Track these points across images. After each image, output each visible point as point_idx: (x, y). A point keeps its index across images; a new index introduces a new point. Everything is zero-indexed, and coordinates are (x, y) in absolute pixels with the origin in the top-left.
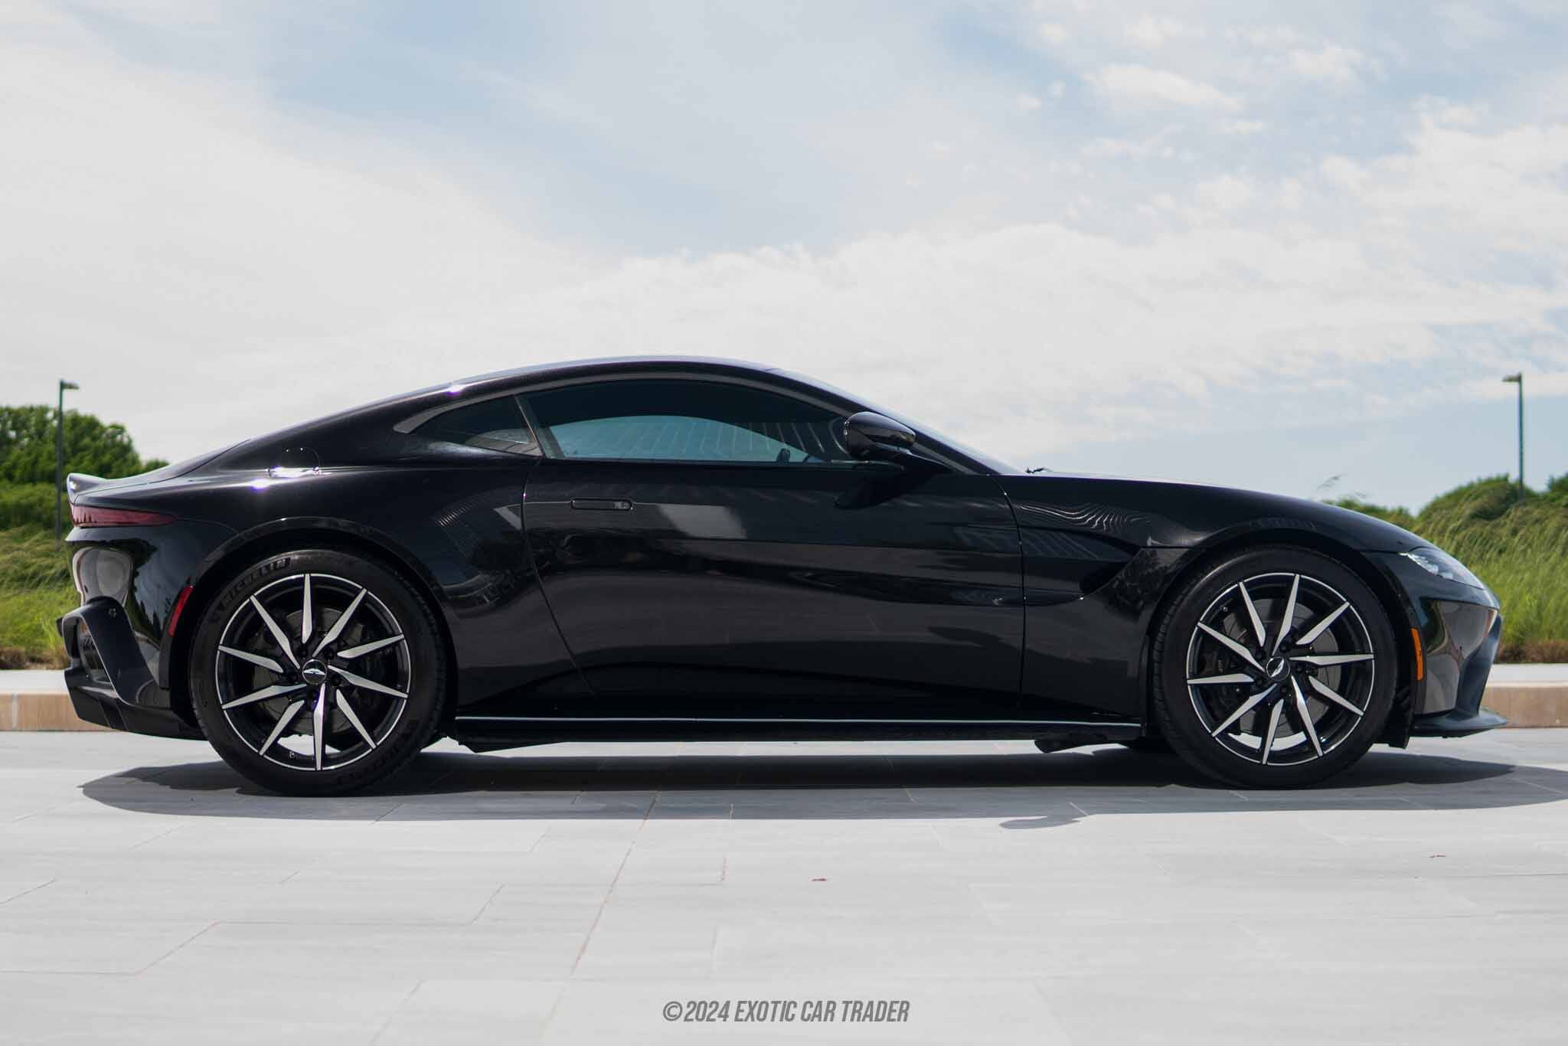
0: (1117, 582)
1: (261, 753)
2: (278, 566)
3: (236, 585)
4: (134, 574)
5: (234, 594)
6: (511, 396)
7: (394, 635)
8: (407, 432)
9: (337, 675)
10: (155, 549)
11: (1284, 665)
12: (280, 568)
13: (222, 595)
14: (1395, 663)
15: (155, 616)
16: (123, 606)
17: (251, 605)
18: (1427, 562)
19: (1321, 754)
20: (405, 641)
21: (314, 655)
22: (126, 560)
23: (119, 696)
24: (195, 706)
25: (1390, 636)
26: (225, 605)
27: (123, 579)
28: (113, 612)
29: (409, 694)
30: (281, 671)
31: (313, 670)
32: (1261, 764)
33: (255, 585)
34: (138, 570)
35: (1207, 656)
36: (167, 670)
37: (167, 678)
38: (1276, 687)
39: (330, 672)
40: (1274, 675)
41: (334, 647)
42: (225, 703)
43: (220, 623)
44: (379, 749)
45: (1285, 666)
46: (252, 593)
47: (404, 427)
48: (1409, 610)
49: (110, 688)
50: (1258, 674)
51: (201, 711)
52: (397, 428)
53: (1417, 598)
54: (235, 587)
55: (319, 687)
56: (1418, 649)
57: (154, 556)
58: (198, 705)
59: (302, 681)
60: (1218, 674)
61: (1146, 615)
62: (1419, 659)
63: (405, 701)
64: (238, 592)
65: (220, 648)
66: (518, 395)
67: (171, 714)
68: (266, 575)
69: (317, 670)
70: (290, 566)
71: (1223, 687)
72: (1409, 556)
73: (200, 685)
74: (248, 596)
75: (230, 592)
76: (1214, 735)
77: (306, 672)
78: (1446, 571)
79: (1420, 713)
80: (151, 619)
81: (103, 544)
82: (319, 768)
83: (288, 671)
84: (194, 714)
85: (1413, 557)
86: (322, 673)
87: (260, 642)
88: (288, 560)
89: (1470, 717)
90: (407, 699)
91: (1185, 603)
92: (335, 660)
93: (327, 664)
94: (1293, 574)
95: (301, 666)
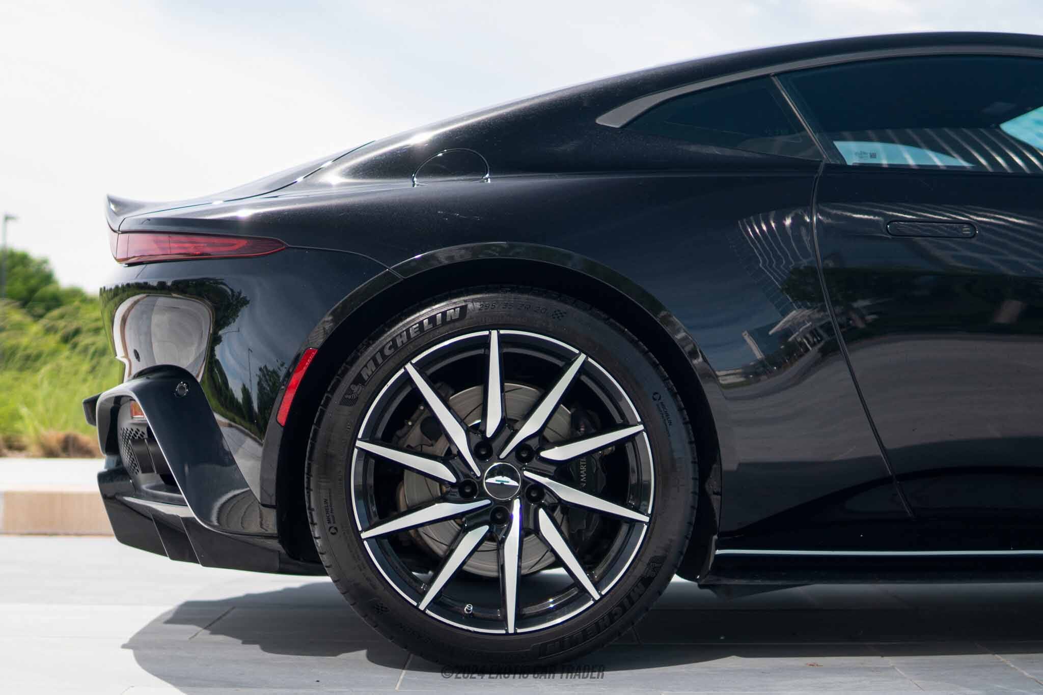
1: (422, 607)
2: (448, 319)
3: (384, 347)
4: (215, 340)
5: (380, 360)
6: (768, 76)
7: (626, 425)
8: (617, 126)
9: (539, 486)
10: (245, 302)
12: (453, 321)
13: (361, 361)
15: (245, 391)
16: (199, 380)
17: (407, 377)
20: (645, 434)
21: (503, 455)
22: (202, 312)
23: (194, 516)
24: (316, 532)
26: (366, 377)
27: (199, 344)
28: (181, 388)
29: (651, 516)
30: (453, 480)
31: (500, 478)
33: (411, 348)
34: (220, 333)
36: (273, 476)
37: (272, 490)
39: (525, 481)
41: (534, 443)
42: (365, 529)
43: (360, 405)
44: (605, 599)
46: (408, 360)
47: (612, 119)
49: (181, 503)
51: (326, 540)
52: (601, 121)
54: (381, 351)
55: (509, 504)
57: (244, 312)
58: (322, 529)
59: (483, 496)
63: (645, 527)
64: (384, 357)
65: (359, 444)
66: (778, 75)
67: (275, 544)
68: (430, 331)
69: (506, 479)
70: (467, 317)
73: (326, 501)
74: (402, 365)
75: (374, 359)
77: (488, 481)
80: (239, 396)
81: (162, 289)
82: (511, 630)
83: (462, 479)
84: (313, 546)
86: (513, 483)
87: (415, 435)
88: (463, 309)
90: (649, 524)
92: (535, 462)
93: (521, 470)
95: (482, 472)
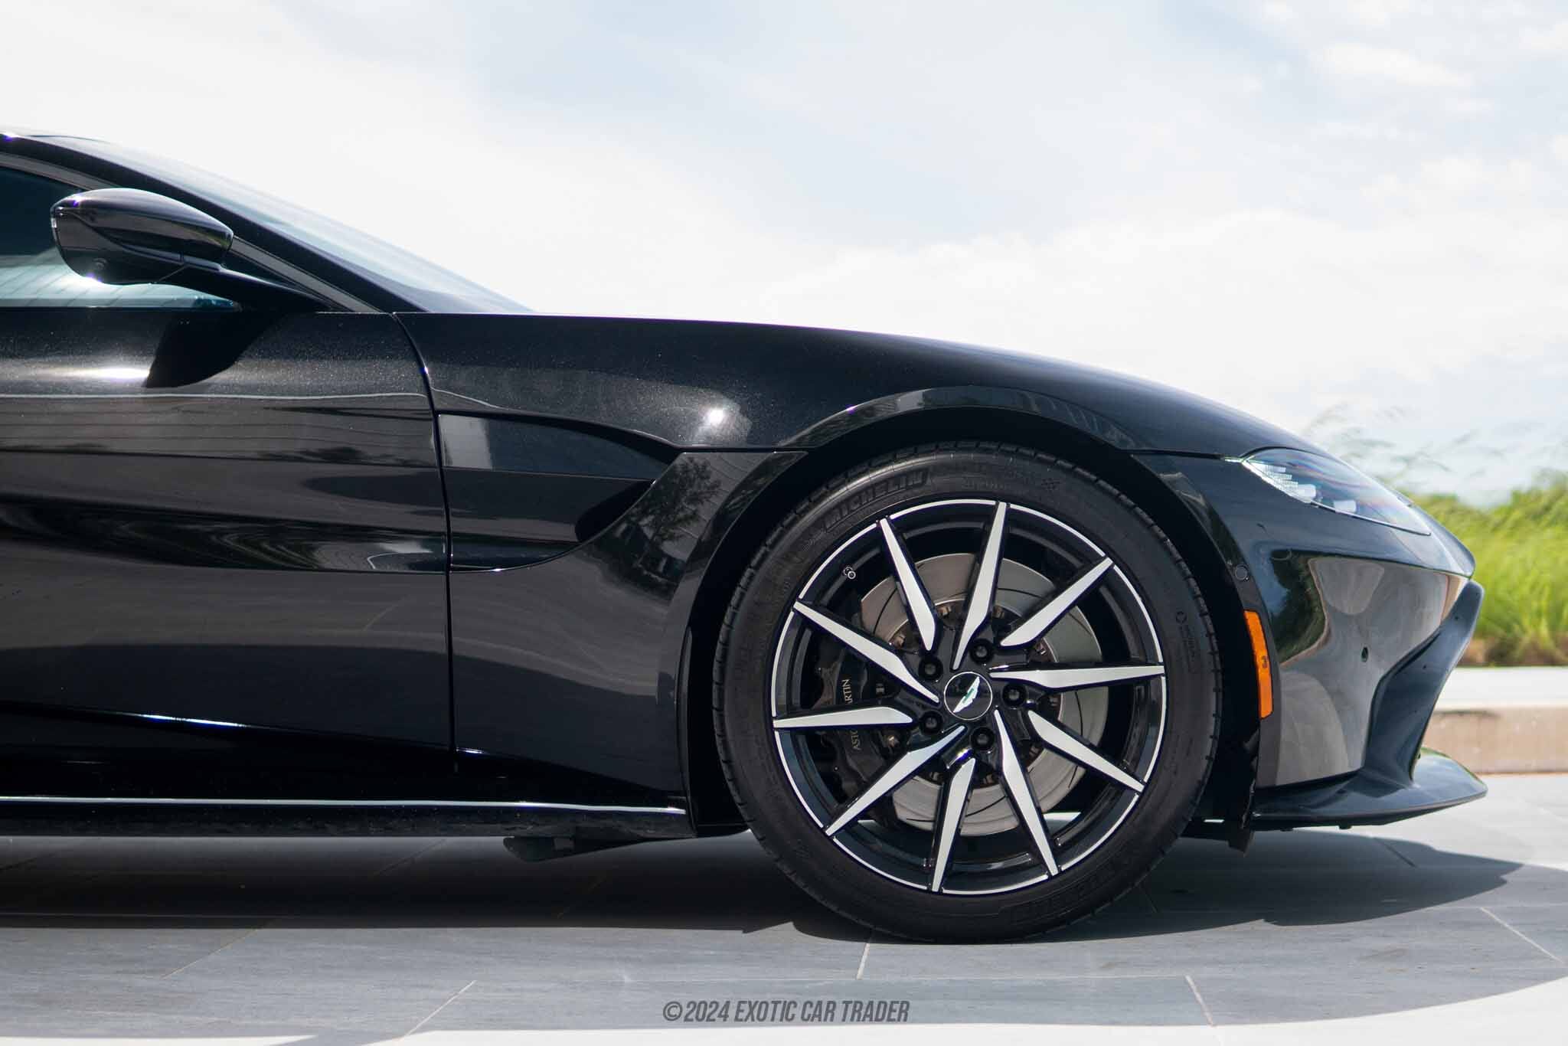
0: (624, 526)
11: (979, 689)
14: (1211, 682)
18: (1290, 477)
19: (1054, 871)
25: (1203, 627)
32: (929, 891)
35: (823, 671)
38: (963, 733)
40: (959, 708)
45: (982, 691)
48: (1238, 574)
50: (924, 707)
53: (1264, 551)
56: (1261, 653)
60: (841, 706)
61: (688, 589)
62: (1264, 675)
71: (854, 734)
72: (1245, 464)
76: (830, 832)
78: (1344, 496)
79: (1268, 784)
85: (1256, 467)
89: (1395, 788)
91: (769, 563)
94: (993, 503)
